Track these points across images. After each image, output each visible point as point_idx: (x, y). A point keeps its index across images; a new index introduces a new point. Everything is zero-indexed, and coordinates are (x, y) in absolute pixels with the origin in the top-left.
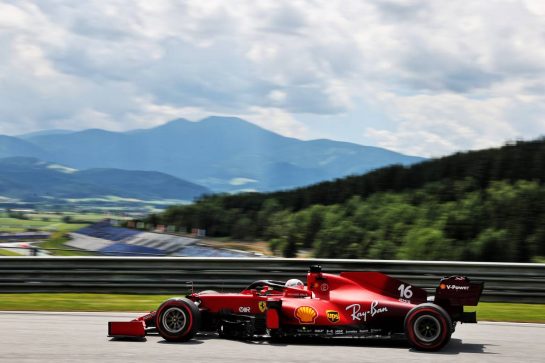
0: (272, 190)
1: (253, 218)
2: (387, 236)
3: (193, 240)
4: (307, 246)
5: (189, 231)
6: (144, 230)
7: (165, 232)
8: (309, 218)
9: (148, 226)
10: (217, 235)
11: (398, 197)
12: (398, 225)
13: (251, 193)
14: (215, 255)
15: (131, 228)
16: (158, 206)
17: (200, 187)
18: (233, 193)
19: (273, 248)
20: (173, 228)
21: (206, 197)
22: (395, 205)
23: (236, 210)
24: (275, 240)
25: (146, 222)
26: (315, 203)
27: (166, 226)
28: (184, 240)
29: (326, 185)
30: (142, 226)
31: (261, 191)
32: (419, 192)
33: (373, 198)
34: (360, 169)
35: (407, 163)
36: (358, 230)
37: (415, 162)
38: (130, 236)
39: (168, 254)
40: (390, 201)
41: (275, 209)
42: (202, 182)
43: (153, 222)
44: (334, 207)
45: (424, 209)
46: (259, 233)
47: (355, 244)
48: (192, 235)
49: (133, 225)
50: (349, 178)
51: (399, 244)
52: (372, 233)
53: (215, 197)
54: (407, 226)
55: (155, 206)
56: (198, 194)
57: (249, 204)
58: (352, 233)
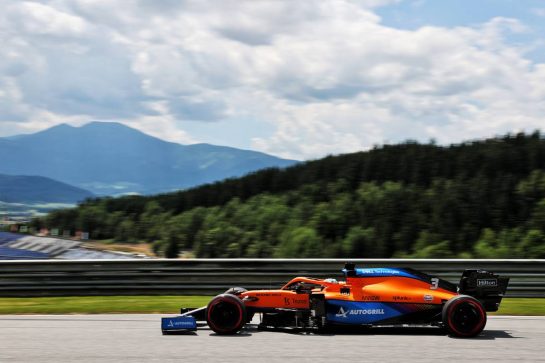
0: (154, 193)
1: (136, 219)
2: (263, 237)
3: (76, 243)
4: (188, 247)
5: (73, 234)
6: (27, 234)
7: (49, 235)
8: (190, 221)
9: (31, 230)
10: (101, 237)
11: (275, 199)
12: (274, 226)
13: (133, 196)
14: (99, 257)
15: (14, 232)
16: (41, 210)
17: (83, 191)
18: (116, 196)
19: (156, 250)
20: (55, 231)
21: (89, 200)
22: (271, 205)
23: (118, 213)
24: (157, 242)
25: (29, 225)
26: (197, 205)
27: (49, 229)
28: (66, 243)
29: (207, 187)
30: (25, 230)
31: (144, 194)
32: (295, 193)
33: (253, 200)
34: (239, 173)
35: (282, 166)
36: (237, 231)
37: (289, 165)
38: (14, 240)
39: (52, 257)
40: (268, 203)
41: (156, 212)
42: (85, 186)
43: (37, 226)
44: (215, 209)
45: (298, 209)
46: (141, 236)
47: (234, 244)
48: (77, 238)
49: (16, 229)
50: (228, 181)
51: (275, 243)
52: (250, 233)
53: (98, 201)
54: (281, 226)
55: (38, 210)
56: (82, 198)
57: (132, 206)
58: (232, 233)
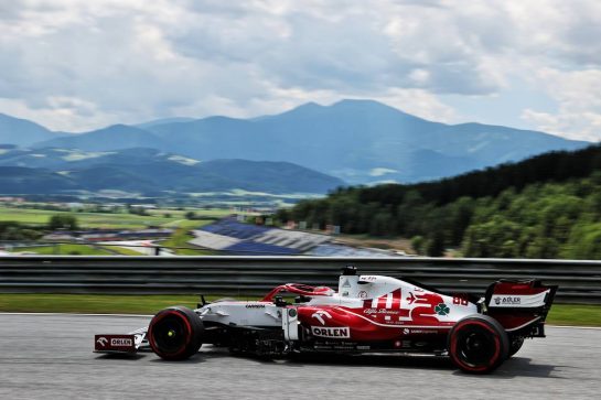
0: (415, 181)
1: (394, 212)
2: (548, 232)
3: (328, 237)
4: (456, 244)
5: (323, 227)
6: (273, 227)
7: (296, 229)
8: (455, 213)
9: (277, 222)
10: (353, 231)
11: (560, 188)
12: (562, 220)
13: (391, 185)
14: (352, 254)
15: (259, 224)
16: (287, 201)
17: (336, 179)
18: (371, 185)
19: (417, 248)
20: (304, 224)
21: (340, 189)
22: (557, 196)
23: (373, 204)
24: (418, 238)
25: (275, 218)
26: (462, 195)
27: (297, 222)
28: (316, 237)
29: (475, 175)
30: (270, 222)
31: (403, 183)
32: (585, 182)
33: (530, 188)
34: (516, 155)
35: (571, 149)
36: (515, 226)
37: (580, 147)
38: (260, 233)
39: (301, 253)
40: (550, 193)
41: (416, 203)
42: (335, 173)
43: (283, 218)
44: (484, 200)
45: (590, 200)
46: (400, 230)
47: (511, 242)
48: (327, 232)
49: (260, 221)
50: (502, 167)
51: (564, 241)
52: (530, 228)
53: (351, 189)
54: (570, 221)
55: (285, 201)
56: (333, 187)
57: (388, 196)
58: (508, 229)
